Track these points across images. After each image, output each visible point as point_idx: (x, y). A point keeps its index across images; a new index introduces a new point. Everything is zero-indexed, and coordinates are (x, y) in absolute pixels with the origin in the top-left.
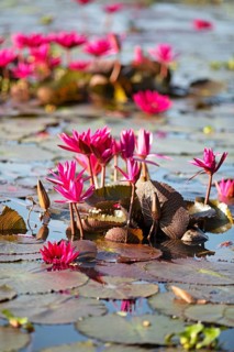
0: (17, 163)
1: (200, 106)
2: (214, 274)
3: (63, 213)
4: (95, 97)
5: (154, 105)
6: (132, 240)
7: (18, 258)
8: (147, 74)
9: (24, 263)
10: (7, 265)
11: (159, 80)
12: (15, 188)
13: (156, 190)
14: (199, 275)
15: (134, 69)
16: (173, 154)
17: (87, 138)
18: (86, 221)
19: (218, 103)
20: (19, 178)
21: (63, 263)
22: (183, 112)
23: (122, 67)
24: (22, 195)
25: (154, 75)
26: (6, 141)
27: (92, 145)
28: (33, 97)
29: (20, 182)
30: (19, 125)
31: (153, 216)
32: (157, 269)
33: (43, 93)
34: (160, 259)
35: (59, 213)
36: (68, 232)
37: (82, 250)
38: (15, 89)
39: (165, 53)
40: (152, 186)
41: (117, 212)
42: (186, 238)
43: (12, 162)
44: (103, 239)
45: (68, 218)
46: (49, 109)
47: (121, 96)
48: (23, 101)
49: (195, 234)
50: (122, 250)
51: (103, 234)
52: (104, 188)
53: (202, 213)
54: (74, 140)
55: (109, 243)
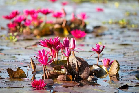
0: (24, 55)
1: (97, 36)
2: (100, 90)
3: (41, 71)
4: (56, 33)
5: (79, 35)
6: (68, 80)
7: (22, 86)
8: (77, 25)
9: (25, 88)
10: (18, 88)
11: (81, 27)
12: (23, 63)
13: (77, 60)
14: (94, 91)
15: (71, 22)
16: (86, 51)
17: (50, 41)
18: (50, 73)
19: (104, 35)
20: (25, 60)
21: (40, 88)
22: (90, 38)
23: (67, 22)
24: (25, 66)
25: (79, 25)
26: (20, 48)
27: (52, 44)
28: (31, 33)
29: (25, 61)
30: (26, 43)
31: (76, 71)
32: (77, 89)
33: (36, 32)
34: (79, 86)
35: (39, 71)
36: (43, 77)
37: (48, 83)
38: (25, 31)
39: (84, 16)
40: (76, 59)
41: (62, 70)
42: (89, 79)
43: (22, 55)
44: (57, 80)
45: (43, 73)
46: (38, 37)
47: (66, 33)
48: (28, 35)
49: (93, 77)
50: (64, 83)
51: (56, 78)
52: (57, 61)
53: (96, 69)
54: (45, 42)
55: (59, 81)
